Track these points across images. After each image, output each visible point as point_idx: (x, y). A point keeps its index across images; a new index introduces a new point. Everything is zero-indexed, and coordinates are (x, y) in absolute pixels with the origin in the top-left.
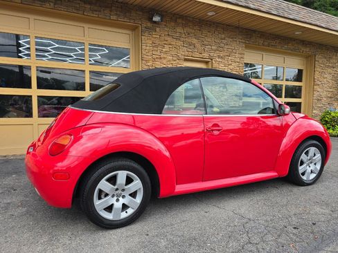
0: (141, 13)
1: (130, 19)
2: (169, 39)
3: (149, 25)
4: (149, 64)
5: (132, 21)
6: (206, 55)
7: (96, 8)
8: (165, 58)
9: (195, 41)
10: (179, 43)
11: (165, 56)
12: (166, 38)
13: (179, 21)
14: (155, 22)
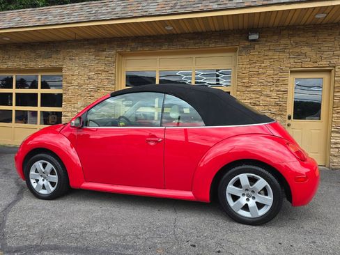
0: (238, 35)
1: (227, 43)
2: (270, 53)
3: (247, 44)
4: (244, 81)
5: (230, 45)
6: (324, 63)
7: (198, 41)
8: (263, 74)
9: (306, 49)
10: (283, 55)
11: (264, 71)
12: (266, 53)
13: (285, 32)
14: (254, 40)
